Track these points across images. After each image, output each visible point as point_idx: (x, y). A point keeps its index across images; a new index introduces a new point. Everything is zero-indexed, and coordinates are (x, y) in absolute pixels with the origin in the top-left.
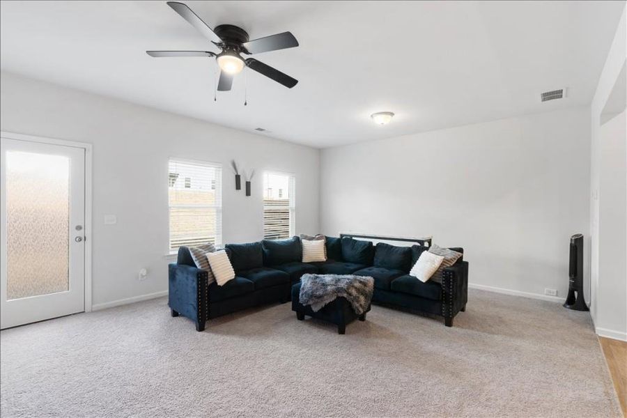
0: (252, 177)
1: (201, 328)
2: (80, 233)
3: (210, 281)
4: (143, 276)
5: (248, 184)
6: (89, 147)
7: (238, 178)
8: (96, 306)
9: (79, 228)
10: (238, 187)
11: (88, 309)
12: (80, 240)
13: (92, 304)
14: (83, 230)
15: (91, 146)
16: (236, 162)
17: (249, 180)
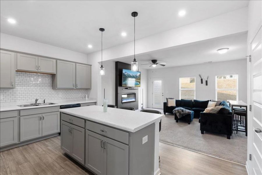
0: (207, 79)
1: (165, 114)
5: (207, 82)
6: (164, 78)
7: (202, 80)
10: (202, 83)
16: (201, 75)
17: (206, 80)
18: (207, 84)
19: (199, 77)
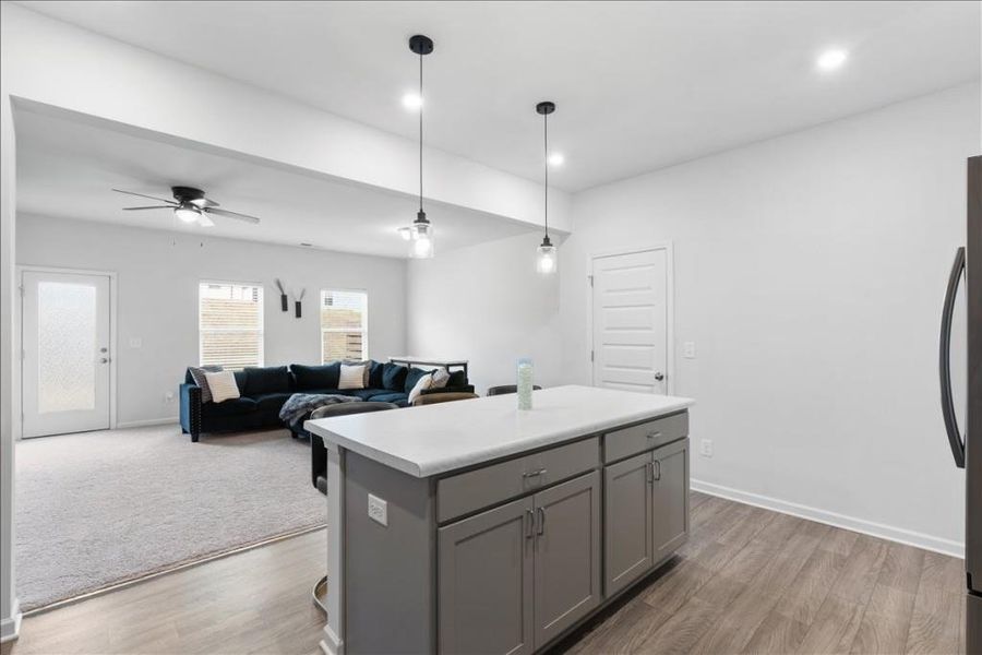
0: (302, 297)
1: (195, 440)
2: (106, 355)
3: (205, 399)
4: (169, 399)
5: (298, 305)
6: (113, 274)
7: (284, 298)
8: (120, 425)
9: (104, 350)
10: (285, 308)
11: (113, 426)
12: (105, 361)
13: (117, 421)
14: (107, 353)
15: (115, 274)
16: (281, 281)
17: (298, 300)
18: (299, 314)
19: (277, 289)
